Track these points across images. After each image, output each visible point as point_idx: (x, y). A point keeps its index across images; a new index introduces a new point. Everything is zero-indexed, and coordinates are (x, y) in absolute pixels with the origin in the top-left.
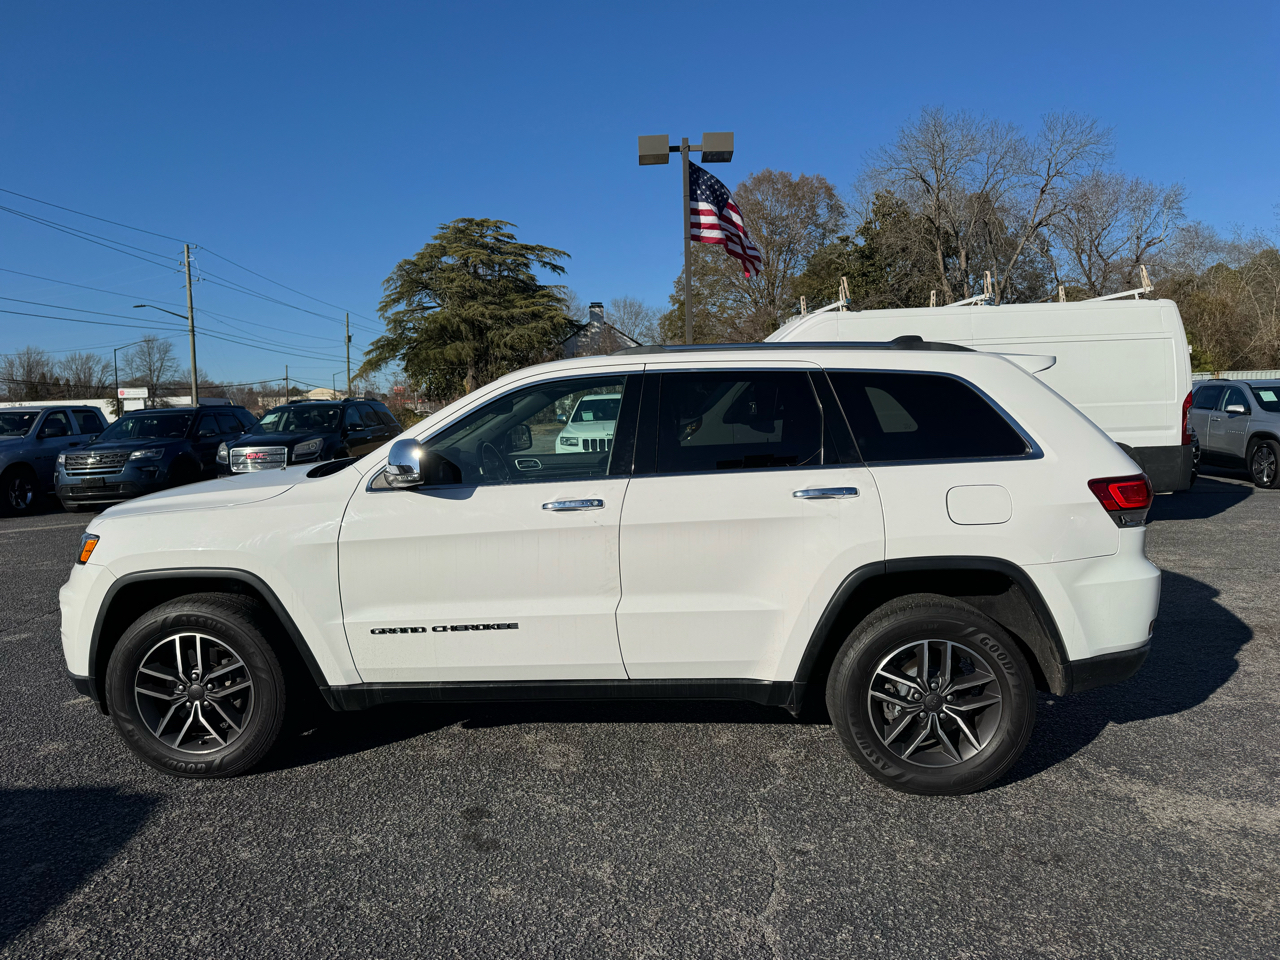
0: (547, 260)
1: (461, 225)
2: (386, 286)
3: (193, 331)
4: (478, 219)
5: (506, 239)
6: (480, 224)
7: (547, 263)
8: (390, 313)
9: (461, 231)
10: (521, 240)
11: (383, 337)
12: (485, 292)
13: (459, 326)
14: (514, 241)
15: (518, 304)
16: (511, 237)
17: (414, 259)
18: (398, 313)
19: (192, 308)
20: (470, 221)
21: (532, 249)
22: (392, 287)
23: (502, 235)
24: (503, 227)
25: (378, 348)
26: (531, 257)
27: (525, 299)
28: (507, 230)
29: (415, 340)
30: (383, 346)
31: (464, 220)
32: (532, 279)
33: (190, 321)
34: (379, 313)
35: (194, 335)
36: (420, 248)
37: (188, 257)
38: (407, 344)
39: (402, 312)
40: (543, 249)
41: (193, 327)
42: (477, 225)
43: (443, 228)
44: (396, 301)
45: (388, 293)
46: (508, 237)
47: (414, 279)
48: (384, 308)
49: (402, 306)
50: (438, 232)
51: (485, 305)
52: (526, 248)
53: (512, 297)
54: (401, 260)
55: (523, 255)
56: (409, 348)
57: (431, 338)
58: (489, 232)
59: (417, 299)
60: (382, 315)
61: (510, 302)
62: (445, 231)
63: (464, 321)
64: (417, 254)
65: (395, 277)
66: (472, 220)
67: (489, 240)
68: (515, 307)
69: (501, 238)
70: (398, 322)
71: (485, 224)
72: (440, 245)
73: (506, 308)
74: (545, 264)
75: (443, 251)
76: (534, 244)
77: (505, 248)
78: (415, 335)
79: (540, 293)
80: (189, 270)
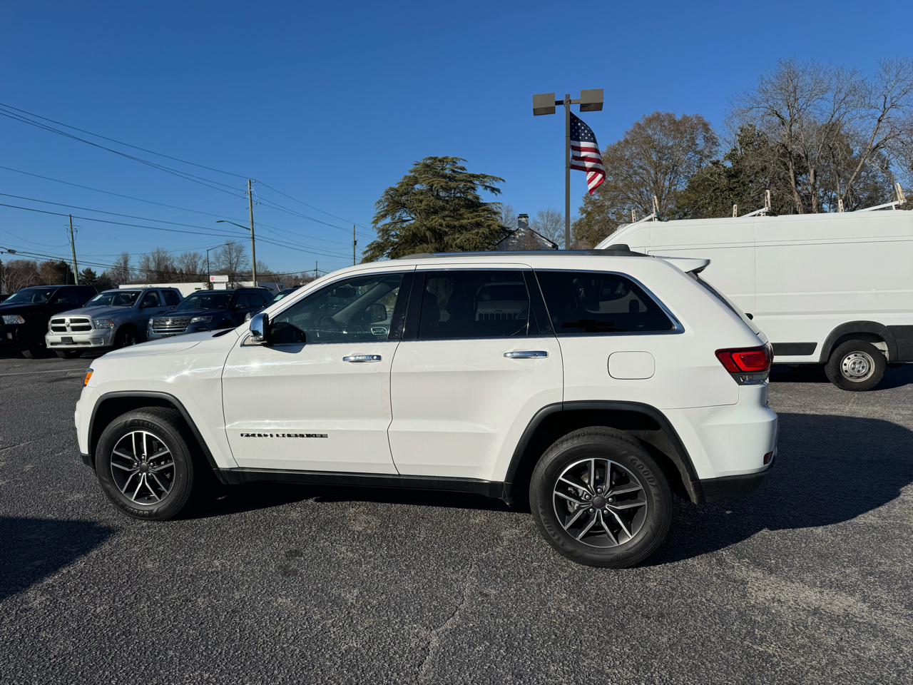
0: (488, 184)
1: (428, 162)
2: (377, 206)
3: (253, 238)
4: (440, 157)
5: (459, 171)
6: (442, 161)
7: (489, 187)
8: (380, 224)
9: (427, 166)
10: (470, 171)
11: (375, 242)
12: (443, 209)
13: (425, 233)
14: (465, 172)
15: (466, 216)
16: (463, 169)
17: (396, 186)
18: (385, 225)
19: (253, 223)
20: (435, 159)
21: (477, 177)
22: (381, 207)
23: (457, 168)
24: (457, 162)
25: (372, 249)
26: (477, 182)
27: (471, 213)
28: (460, 164)
29: (396, 243)
30: (374, 248)
31: (431, 158)
32: (477, 198)
33: (251, 231)
34: (373, 225)
35: (254, 241)
36: (401, 179)
37: (250, 188)
38: (391, 246)
39: (388, 224)
40: (485, 176)
41: (253, 235)
42: (440, 161)
43: (416, 165)
44: (384, 216)
45: (379, 211)
46: (461, 169)
47: (396, 201)
48: (376, 222)
49: (388, 220)
50: (412, 167)
51: (443, 218)
52: (473, 176)
53: (462, 212)
54: (387, 188)
55: (471, 182)
56: (392, 249)
57: (407, 242)
58: (448, 166)
59: (398, 214)
60: (375, 226)
61: (461, 215)
62: (417, 166)
63: (429, 229)
64: (398, 183)
65: (383, 200)
66: (436, 158)
67: (447, 172)
68: (464, 219)
69: (456, 170)
70: (385, 231)
71: (445, 160)
72: (414, 176)
73: (458, 220)
74: (486, 187)
75: (416, 181)
76: (478, 173)
77: (458, 177)
78: (397, 240)
79: (482, 208)
80: (251, 197)
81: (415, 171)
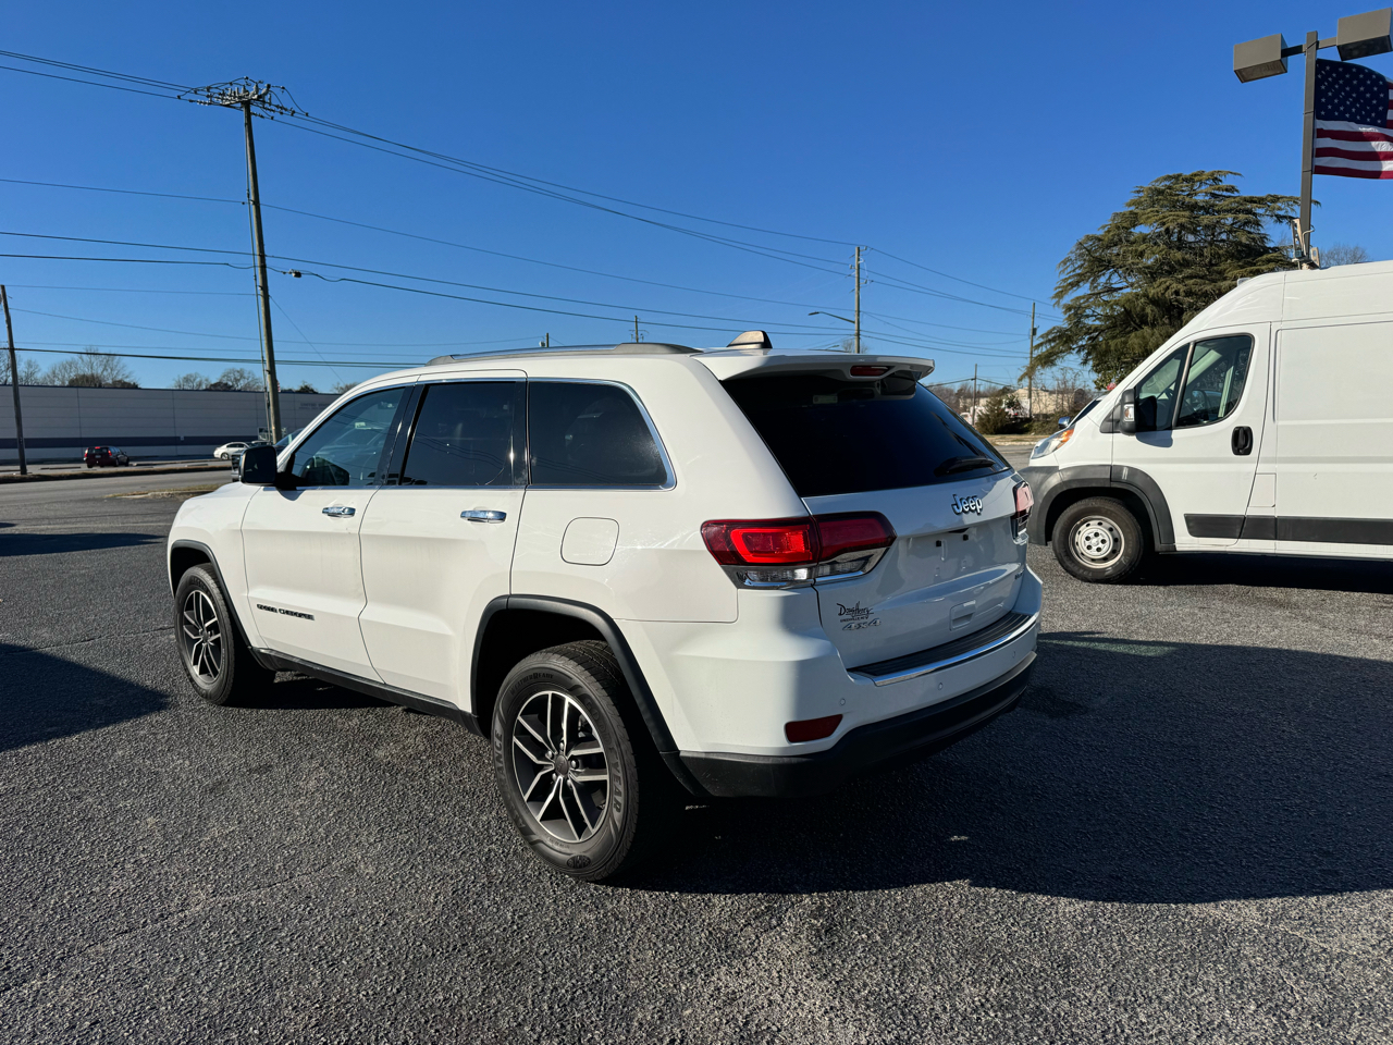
0: (1282, 213)
1: (1161, 186)
2: (1061, 269)
3: (858, 335)
4: (1187, 173)
5: (1225, 193)
6: (1190, 180)
7: (1285, 217)
8: (1068, 299)
9: (1160, 192)
10: (1245, 193)
11: (1054, 328)
12: (1186, 264)
13: (1143, 309)
14: (1236, 194)
15: (1229, 275)
16: (1232, 189)
17: (1100, 233)
18: (1078, 298)
19: (859, 312)
20: (1177, 177)
21: (1260, 201)
22: (1069, 269)
23: (1218, 189)
24: (1222, 178)
25: (1050, 341)
26: (1260, 211)
27: (1242, 267)
28: (1227, 182)
29: (1096, 329)
30: (1053, 340)
31: (1169, 178)
32: (1261, 239)
33: (856, 325)
34: (1055, 300)
35: (859, 339)
36: (1107, 220)
37: (859, 260)
38: (1086, 334)
39: (1083, 297)
40: (1276, 199)
41: (859, 330)
42: (1186, 180)
43: (1139, 192)
44: (1075, 284)
45: (1064, 276)
46: (1227, 190)
47: (1097, 259)
48: (1060, 295)
49: (1085, 289)
50: (1134, 197)
51: (1181, 281)
52: (1252, 200)
53: (1222, 267)
54: (1082, 238)
55: (1249, 212)
56: (1089, 339)
57: (1114, 326)
58: (1203, 188)
59: (1102, 280)
60: (1058, 303)
61: (1221, 273)
62: (1141, 194)
63: (1154, 302)
64: (1104, 227)
65: (1073, 257)
66: (1180, 175)
67: (1200, 198)
68: (1225, 279)
69: (1217, 192)
70: (1076, 311)
71: (1196, 179)
72: (1131, 212)
73: (1214, 281)
74: (1279, 218)
75: (1134, 219)
76: (1262, 194)
77: (1220, 204)
78: (1097, 323)
79: (1265, 257)
80: (859, 273)
81: (1134, 203)
